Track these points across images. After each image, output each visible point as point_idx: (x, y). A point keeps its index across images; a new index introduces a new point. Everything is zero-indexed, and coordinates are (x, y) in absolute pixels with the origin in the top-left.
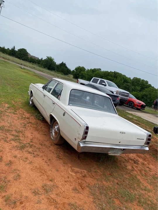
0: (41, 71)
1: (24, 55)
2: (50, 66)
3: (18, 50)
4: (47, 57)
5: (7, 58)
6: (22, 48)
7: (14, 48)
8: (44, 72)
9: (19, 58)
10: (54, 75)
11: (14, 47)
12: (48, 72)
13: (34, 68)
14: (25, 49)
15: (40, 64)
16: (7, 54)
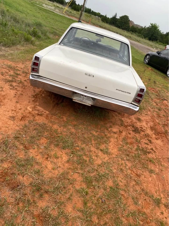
0: (137, 40)
1: (125, 23)
2: (152, 35)
3: (120, 17)
4: (151, 24)
5: (104, 27)
6: (124, 15)
7: (116, 16)
8: (140, 43)
9: (119, 27)
10: (152, 46)
11: (116, 14)
12: (146, 43)
13: (130, 37)
14: (127, 16)
15: (140, 33)
16: (107, 23)
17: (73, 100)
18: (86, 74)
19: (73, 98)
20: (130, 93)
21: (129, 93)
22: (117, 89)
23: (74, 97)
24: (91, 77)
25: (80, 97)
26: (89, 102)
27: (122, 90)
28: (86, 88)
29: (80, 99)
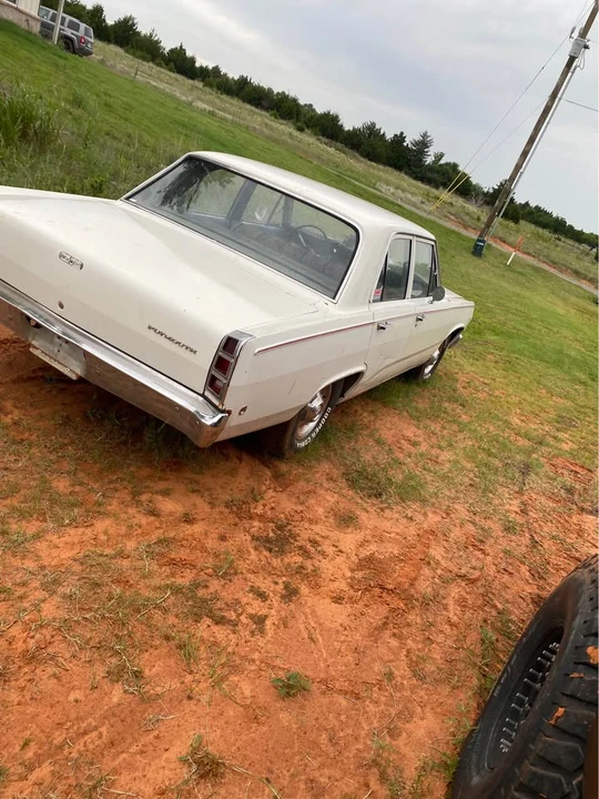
17: (31, 350)
18: (61, 256)
19: (33, 342)
20: (195, 352)
21: (191, 351)
22: (150, 328)
23: (34, 339)
24: (75, 268)
25: (52, 342)
26: (75, 362)
27: (168, 333)
28: (61, 306)
29: (51, 348)
